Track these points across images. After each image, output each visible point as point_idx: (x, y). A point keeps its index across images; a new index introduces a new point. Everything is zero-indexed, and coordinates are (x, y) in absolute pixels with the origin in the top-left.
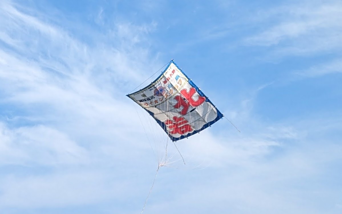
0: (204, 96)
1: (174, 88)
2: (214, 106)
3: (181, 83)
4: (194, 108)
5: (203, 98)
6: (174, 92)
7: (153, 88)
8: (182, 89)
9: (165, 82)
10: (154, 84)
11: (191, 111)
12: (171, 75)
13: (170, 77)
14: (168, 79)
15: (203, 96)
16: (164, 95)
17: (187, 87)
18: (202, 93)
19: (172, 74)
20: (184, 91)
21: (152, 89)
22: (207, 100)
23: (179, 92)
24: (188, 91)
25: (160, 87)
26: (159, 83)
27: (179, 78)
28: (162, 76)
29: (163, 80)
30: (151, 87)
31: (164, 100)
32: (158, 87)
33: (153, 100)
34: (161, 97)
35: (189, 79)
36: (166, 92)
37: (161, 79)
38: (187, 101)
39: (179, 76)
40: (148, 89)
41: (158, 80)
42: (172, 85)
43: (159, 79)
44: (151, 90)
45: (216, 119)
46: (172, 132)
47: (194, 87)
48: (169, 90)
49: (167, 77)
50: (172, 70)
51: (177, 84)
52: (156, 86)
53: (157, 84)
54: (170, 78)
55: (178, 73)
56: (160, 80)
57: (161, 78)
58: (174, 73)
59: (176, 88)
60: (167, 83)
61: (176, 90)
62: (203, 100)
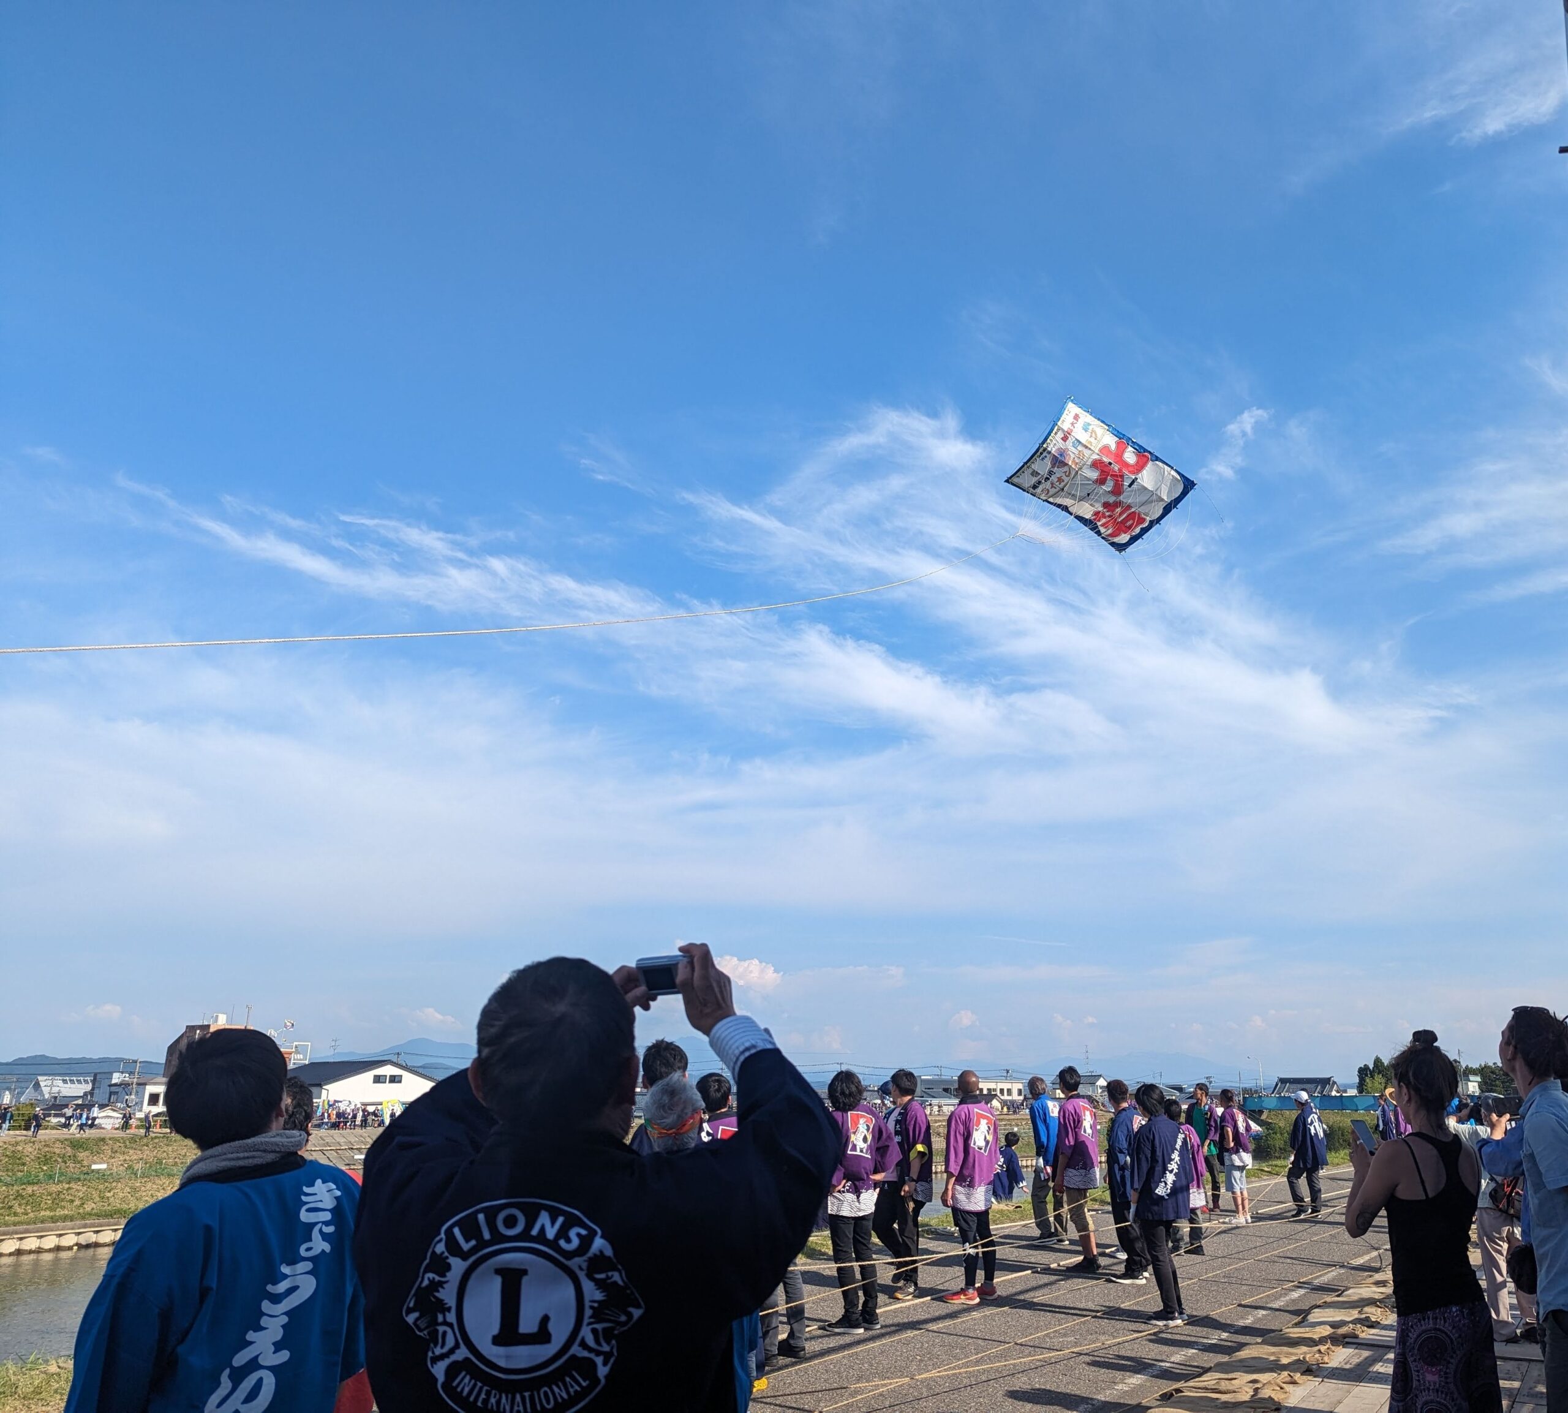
0: (1145, 450)
1: (1086, 447)
2: (1172, 468)
3: (1096, 434)
4: (1134, 477)
5: (1145, 456)
6: (1087, 452)
7: (1045, 454)
8: (1100, 446)
9: (1065, 439)
10: (1044, 446)
11: (1130, 486)
12: (1072, 424)
13: (1072, 428)
14: (1069, 431)
15: (1144, 452)
16: (1070, 463)
17: (1111, 441)
18: (1141, 447)
19: (1075, 421)
20: (1105, 449)
21: (1046, 457)
22: (1154, 458)
23: (1097, 451)
24: (1113, 447)
25: (1058, 449)
26: (1054, 442)
27: (1091, 428)
28: (1056, 428)
29: (1060, 435)
30: (1041, 454)
31: (1073, 473)
32: (1054, 449)
33: (1054, 478)
34: (1066, 469)
35: (1108, 426)
36: (1072, 456)
37: (1056, 433)
38: (1116, 467)
39: (1089, 424)
40: (1038, 459)
41: (1050, 438)
42: (1078, 441)
43: (1052, 434)
44: (1043, 459)
45: (1182, 493)
46: (1113, 535)
47: (1124, 440)
48: (1077, 452)
49: (1066, 429)
50: (1072, 415)
51: (1090, 439)
52: (1049, 449)
53: (1052, 446)
54: (1072, 431)
55: (1086, 418)
56: (1054, 437)
57: (1054, 432)
58: (1079, 420)
59: (1089, 446)
60: (1070, 439)
61: (1090, 449)
62: (1145, 459)
